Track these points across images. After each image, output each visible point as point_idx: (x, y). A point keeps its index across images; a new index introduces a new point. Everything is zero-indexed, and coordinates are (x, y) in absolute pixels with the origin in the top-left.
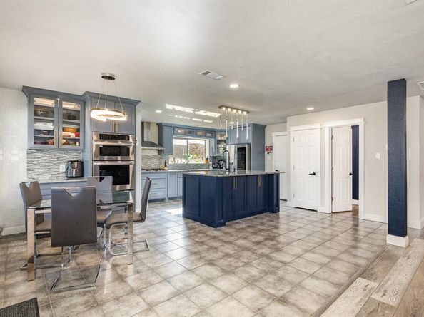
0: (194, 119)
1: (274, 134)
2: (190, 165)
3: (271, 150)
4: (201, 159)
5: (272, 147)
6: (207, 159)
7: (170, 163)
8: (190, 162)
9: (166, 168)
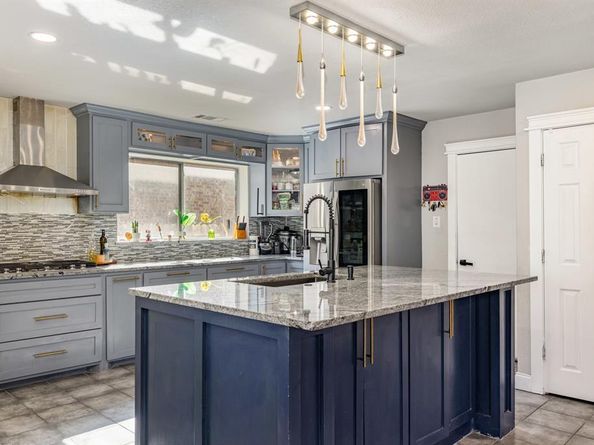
0: (187, 85)
1: (452, 149)
2: (187, 245)
3: (444, 196)
4: (224, 225)
5: (444, 187)
6: (242, 227)
7: (121, 239)
8: (188, 238)
9: (102, 259)
